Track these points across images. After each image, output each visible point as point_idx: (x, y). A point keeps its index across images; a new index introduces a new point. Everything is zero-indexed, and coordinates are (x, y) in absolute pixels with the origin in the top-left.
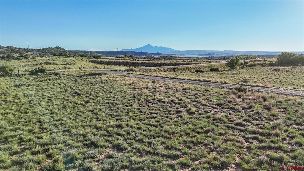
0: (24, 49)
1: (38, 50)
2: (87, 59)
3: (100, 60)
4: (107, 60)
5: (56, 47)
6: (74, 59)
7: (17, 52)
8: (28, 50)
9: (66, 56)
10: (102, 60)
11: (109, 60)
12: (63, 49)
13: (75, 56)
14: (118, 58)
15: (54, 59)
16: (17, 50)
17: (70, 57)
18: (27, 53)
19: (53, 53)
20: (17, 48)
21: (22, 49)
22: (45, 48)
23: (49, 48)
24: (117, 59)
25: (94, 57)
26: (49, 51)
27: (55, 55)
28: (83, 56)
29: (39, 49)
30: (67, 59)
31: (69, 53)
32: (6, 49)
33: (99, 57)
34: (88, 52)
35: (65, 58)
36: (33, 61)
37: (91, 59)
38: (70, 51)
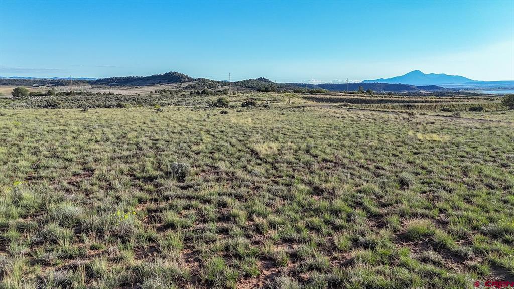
0: (219, 82)
1: (236, 84)
2: (301, 96)
3: (317, 96)
4: (328, 97)
5: (260, 79)
6: (283, 95)
7: (210, 87)
8: (224, 83)
9: (273, 91)
10: (321, 96)
11: (330, 96)
12: (270, 81)
13: (285, 91)
14: (347, 94)
15: (259, 95)
16: (210, 84)
17: (278, 92)
18: (222, 87)
19: (256, 88)
20: (210, 81)
21: (216, 82)
22: (245, 81)
23: (250, 80)
24: (343, 95)
25: (311, 93)
26: (250, 84)
27: (259, 90)
28: (297, 92)
29: (237, 82)
30: (275, 95)
31: (278, 87)
32: (197, 81)
33: (319, 92)
34: (304, 86)
35: (272, 94)
36: (236, 97)
37: (306, 96)
38: (279, 84)
